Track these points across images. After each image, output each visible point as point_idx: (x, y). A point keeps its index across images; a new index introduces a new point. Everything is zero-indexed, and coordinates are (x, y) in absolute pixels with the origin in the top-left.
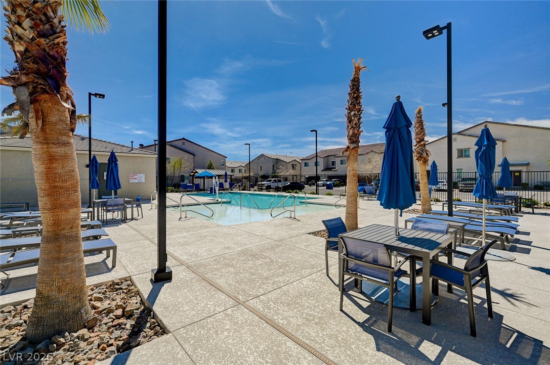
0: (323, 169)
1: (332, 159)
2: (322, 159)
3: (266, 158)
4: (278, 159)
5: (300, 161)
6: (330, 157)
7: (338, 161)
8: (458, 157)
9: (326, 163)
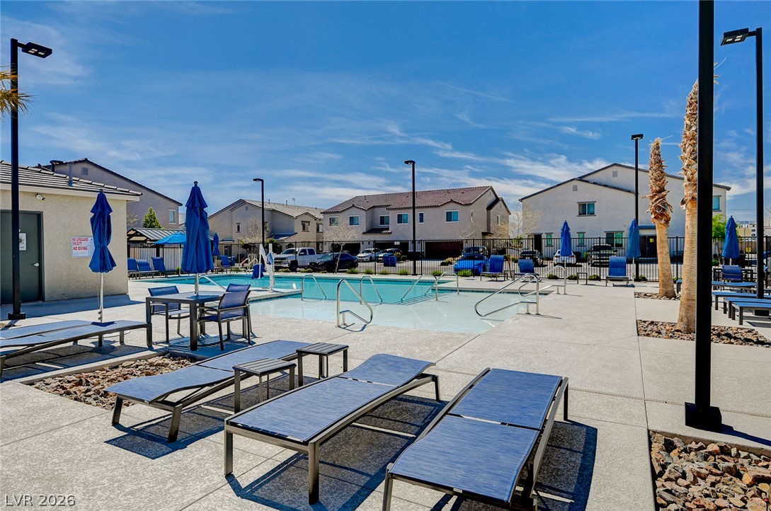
0: (365, 231)
1: (381, 213)
2: (364, 212)
3: (249, 207)
4: (273, 210)
5: (321, 216)
6: (376, 209)
7: (393, 216)
8: (580, 214)
9: (371, 220)
